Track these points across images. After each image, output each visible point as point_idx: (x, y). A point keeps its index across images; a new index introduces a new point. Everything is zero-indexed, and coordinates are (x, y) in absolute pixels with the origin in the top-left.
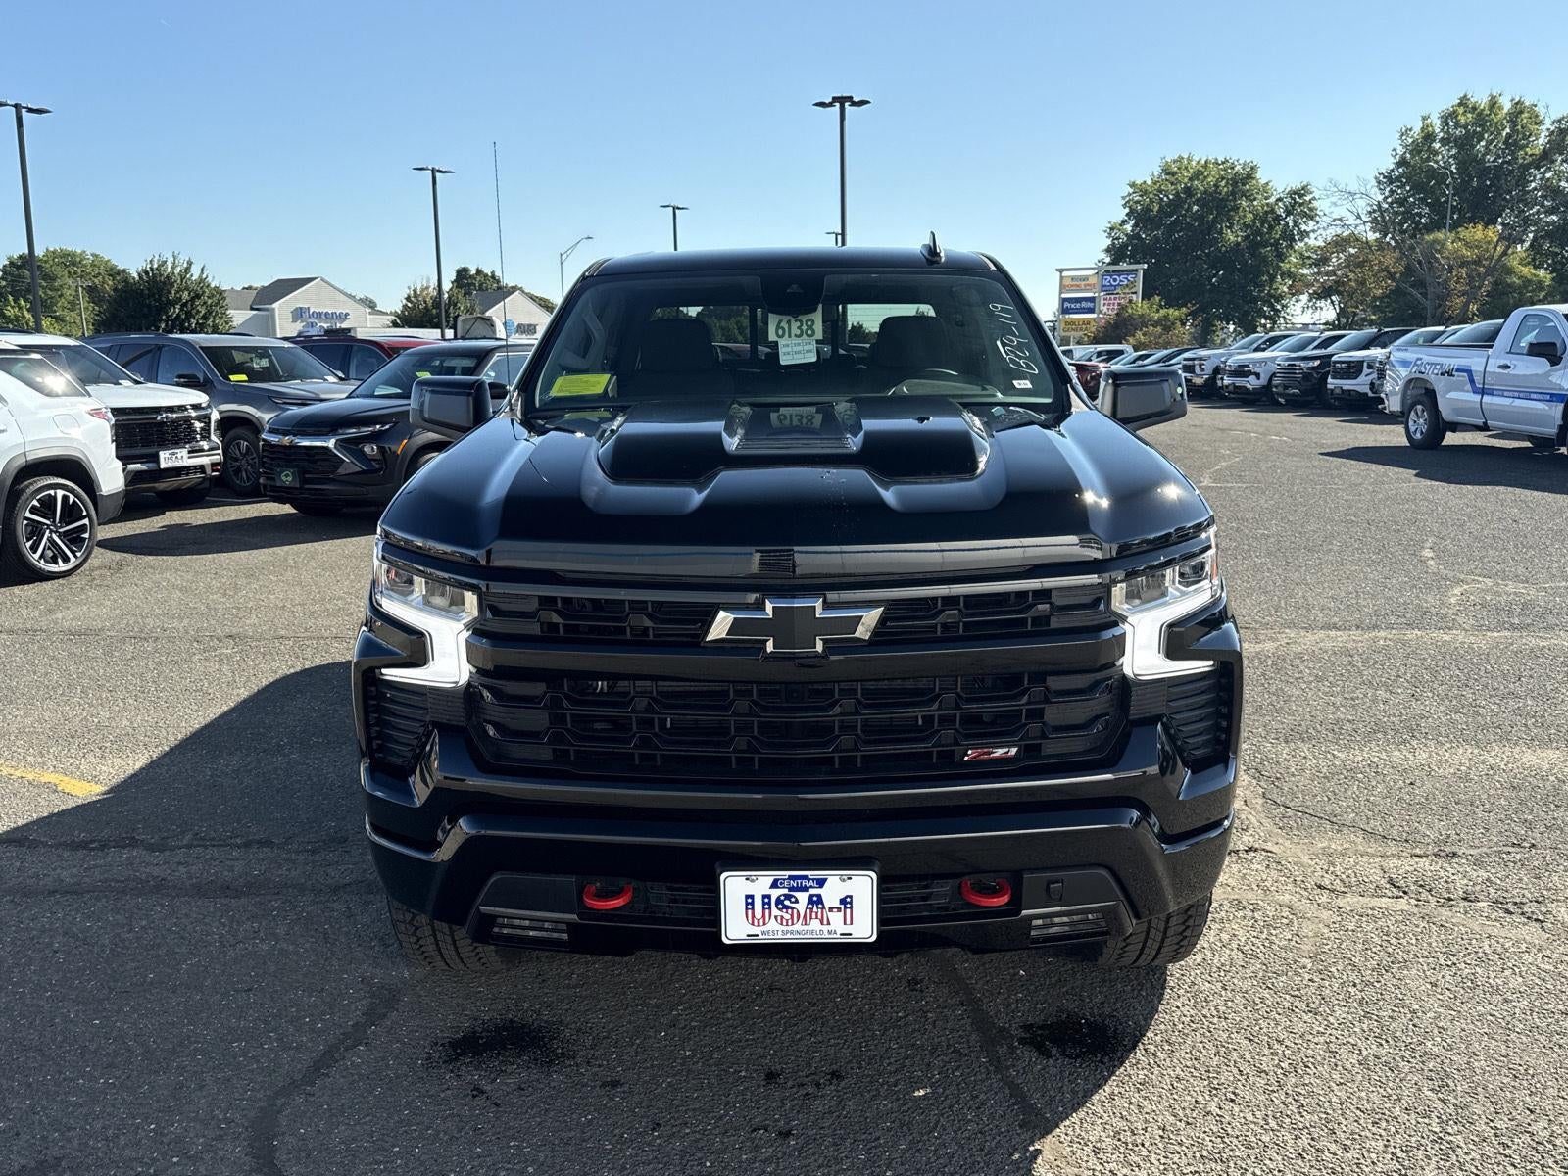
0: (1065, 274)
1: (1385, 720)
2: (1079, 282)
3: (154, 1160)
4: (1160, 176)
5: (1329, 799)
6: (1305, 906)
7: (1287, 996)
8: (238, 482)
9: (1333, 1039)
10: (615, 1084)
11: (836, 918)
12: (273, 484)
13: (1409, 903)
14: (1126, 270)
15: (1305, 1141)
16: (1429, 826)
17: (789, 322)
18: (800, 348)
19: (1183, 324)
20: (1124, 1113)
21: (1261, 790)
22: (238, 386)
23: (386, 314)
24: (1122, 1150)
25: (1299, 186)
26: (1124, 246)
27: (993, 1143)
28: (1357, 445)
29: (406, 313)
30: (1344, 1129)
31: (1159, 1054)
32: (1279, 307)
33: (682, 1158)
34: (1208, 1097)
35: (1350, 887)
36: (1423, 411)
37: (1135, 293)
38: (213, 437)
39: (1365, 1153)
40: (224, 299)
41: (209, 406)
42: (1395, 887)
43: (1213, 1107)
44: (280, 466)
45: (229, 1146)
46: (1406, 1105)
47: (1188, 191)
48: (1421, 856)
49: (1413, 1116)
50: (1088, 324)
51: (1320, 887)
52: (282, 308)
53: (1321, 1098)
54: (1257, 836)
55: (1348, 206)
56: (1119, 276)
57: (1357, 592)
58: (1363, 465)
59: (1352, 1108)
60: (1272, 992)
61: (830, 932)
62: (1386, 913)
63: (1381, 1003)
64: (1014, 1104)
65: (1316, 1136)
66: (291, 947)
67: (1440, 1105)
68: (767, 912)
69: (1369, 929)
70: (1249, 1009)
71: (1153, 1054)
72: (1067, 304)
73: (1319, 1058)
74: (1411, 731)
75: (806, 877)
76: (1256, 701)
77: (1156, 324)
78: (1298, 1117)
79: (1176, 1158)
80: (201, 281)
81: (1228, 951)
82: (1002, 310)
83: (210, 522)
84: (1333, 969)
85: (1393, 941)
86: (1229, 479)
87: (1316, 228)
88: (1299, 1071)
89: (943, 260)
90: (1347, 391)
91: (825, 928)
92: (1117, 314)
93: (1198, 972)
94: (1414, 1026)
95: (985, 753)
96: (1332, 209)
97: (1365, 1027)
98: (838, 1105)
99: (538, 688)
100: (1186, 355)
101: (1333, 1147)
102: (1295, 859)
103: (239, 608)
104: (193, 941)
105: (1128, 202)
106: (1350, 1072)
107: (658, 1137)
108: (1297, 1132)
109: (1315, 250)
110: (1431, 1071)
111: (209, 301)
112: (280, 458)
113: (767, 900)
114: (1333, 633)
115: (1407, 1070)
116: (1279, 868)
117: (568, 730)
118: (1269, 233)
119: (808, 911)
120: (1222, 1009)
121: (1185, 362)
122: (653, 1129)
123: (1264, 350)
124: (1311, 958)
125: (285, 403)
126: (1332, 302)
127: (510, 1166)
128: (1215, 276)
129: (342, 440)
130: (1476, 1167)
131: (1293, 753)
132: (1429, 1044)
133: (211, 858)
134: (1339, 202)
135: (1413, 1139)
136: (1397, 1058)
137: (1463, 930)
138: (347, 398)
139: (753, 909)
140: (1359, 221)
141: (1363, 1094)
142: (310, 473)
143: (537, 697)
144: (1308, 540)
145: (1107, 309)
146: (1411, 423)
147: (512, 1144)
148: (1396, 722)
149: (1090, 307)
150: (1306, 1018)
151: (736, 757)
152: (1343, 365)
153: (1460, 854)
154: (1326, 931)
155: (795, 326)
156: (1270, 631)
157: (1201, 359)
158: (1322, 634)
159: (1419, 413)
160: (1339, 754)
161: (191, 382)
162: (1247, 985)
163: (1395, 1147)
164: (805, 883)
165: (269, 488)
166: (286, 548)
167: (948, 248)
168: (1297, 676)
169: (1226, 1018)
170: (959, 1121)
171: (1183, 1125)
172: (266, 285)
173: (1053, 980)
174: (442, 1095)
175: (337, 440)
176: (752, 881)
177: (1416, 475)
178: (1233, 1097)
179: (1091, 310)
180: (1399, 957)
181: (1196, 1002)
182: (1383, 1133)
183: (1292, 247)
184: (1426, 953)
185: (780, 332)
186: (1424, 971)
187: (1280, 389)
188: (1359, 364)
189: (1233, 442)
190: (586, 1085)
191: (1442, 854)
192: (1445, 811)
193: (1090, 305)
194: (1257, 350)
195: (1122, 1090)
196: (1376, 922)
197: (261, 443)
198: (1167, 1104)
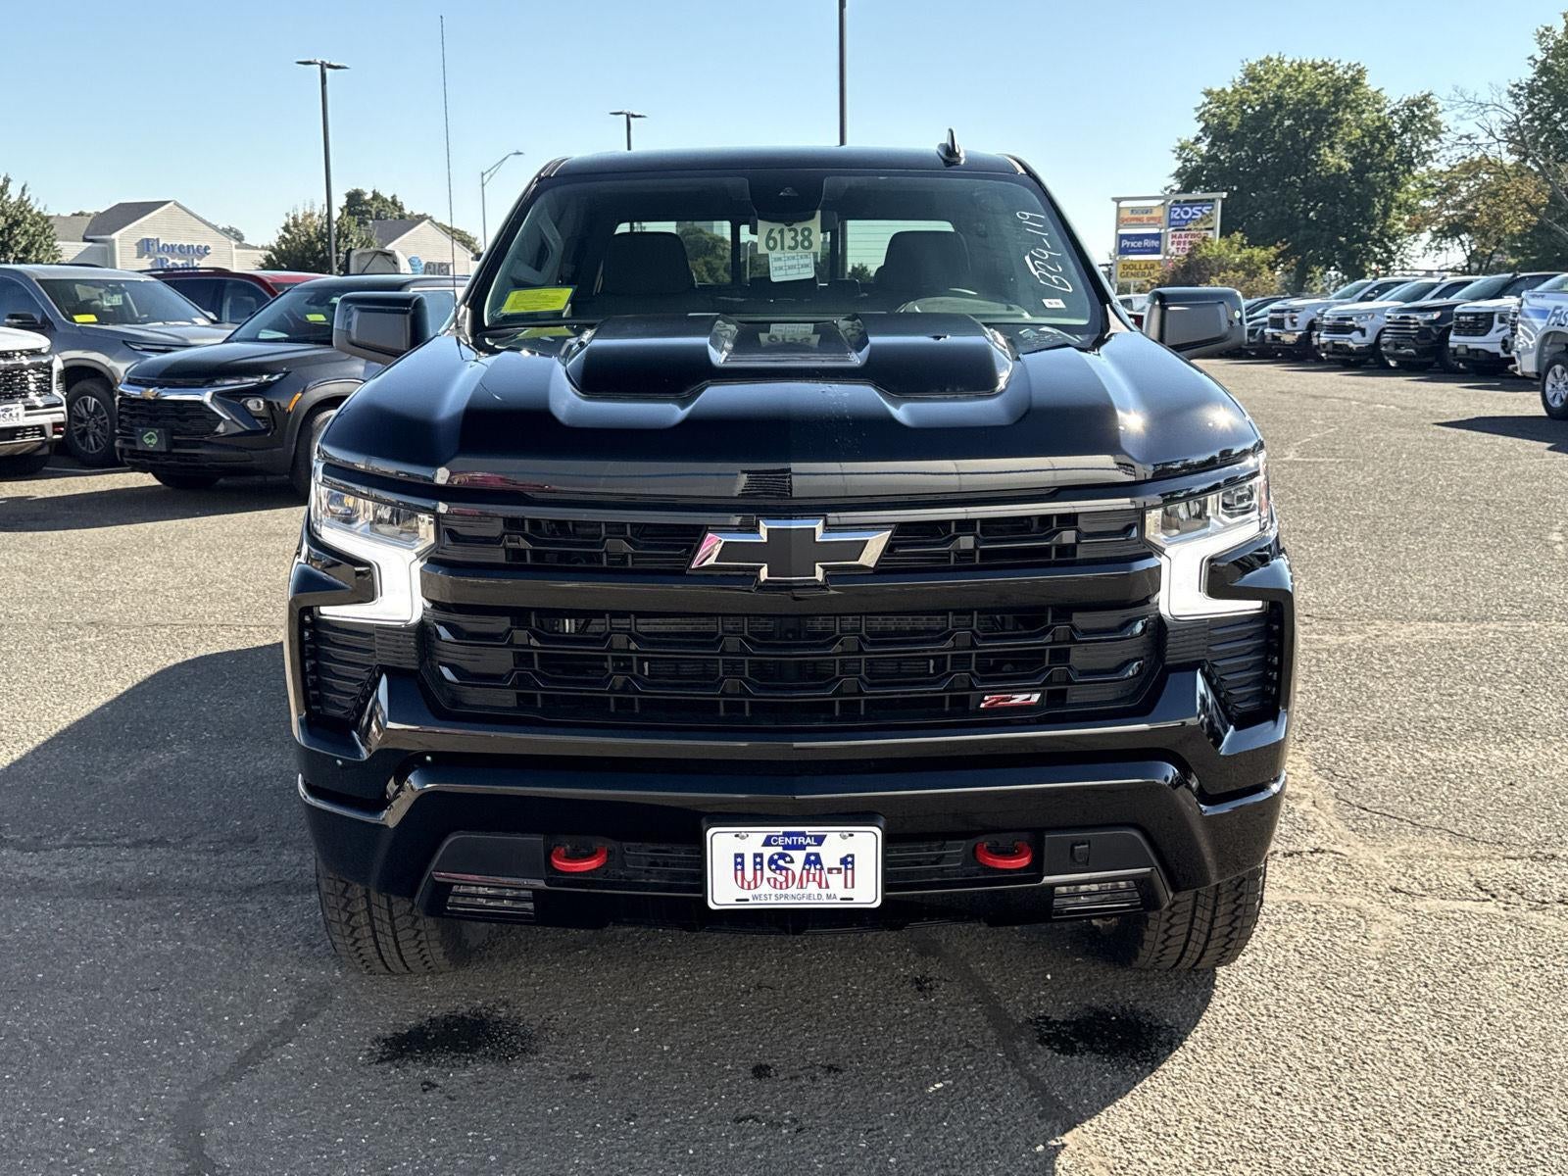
0: (1123, 204)
1: (1486, 717)
2: (1140, 215)
3: (67, 1151)
4: (1243, 82)
5: (1413, 800)
6: (1376, 908)
7: (1349, 997)
8: (84, 449)
9: (1396, 1037)
10: (584, 1077)
11: (836, 881)
12: (131, 447)
13: (1497, 906)
14: (1201, 201)
15: (1357, 1131)
16: (1527, 828)
17: (781, 232)
18: (795, 262)
19: (1272, 269)
20: (1156, 1106)
21: (1334, 791)
22: (84, 330)
23: (256, 248)
24: (1152, 1140)
25: (1419, 95)
26: (1198, 170)
27: (1009, 1134)
28: (1482, 415)
29: (284, 247)
30: (1401, 1120)
31: (1199, 1050)
32: (1394, 248)
33: (662, 1147)
34: (1251, 1091)
35: (1431, 890)
36: (1563, 372)
37: (1212, 229)
38: (55, 391)
39: (1422, 1143)
40: (52, 227)
41: (49, 352)
42: (1482, 890)
43: (1256, 1100)
44: (142, 426)
45: (151, 1138)
46: (1472, 1099)
47: (1279, 102)
48: (1515, 859)
49: (1479, 1109)
50: (1153, 267)
51: (1395, 890)
52: (124, 240)
53: (1377, 1092)
54: (1325, 838)
55: (1477, 120)
56: (1192, 207)
57: (1466, 580)
58: (1486, 438)
59: (1412, 1101)
60: (1331, 992)
61: (828, 897)
62: (1467, 916)
63: (1453, 1003)
64: (1033, 1096)
65: (1369, 1127)
66: (200, 948)
67: (1509, 1098)
68: (759, 873)
69: (1447, 931)
70: (1304, 1008)
71: (1192, 1050)
72: (1125, 243)
73: (1379, 1055)
74: (1517, 730)
75: (802, 834)
76: (1334, 697)
77: (1237, 268)
78: (1351, 1110)
79: (1212, 1148)
80: (22, 203)
81: (1283, 953)
82: (1032, 219)
83: (52, 495)
84: (1403, 971)
85: (1474, 943)
86: (1320, 452)
87: (1437, 148)
88: (1356, 1067)
89: (962, 162)
90: (1473, 350)
91: (824, 892)
92: (1188, 255)
93: (1247, 972)
94: (1489, 1024)
95: (1003, 700)
96: (1459, 123)
97: (1433, 1026)
98: (835, 1097)
99: (502, 624)
100: (1274, 306)
101: (1387, 1138)
102: (1368, 862)
103: (99, 592)
104: (85, 942)
105: (1203, 114)
106: (1412, 1068)
107: (635, 1126)
108: (1349, 1124)
109: (1439, 175)
110: (1503, 1066)
111: (32, 230)
112: (143, 415)
113: (758, 860)
114: (1433, 625)
115: (1476, 1066)
116: (1349, 870)
117: (535, 673)
118: (1380, 154)
119: (805, 872)
120: (1272, 1008)
121: (1272, 315)
122: (628, 1120)
123: (1371, 299)
124: (1378, 959)
125: (144, 350)
126: (1461, 242)
127: (469, 1155)
128: (1312, 209)
129: (220, 394)
130: (1543, 1155)
131: (1374, 752)
132: (1504, 1041)
133: (96, 859)
134: (1466, 116)
135: (1475, 1130)
136: (1466, 1054)
137: (1556, 933)
138: (224, 342)
139: (743, 869)
140: (1491, 140)
141: (1426, 1089)
142: (179, 434)
143: (501, 634)
144: (1411, 522)
145: (1175, 249)
146: (1549, 388)
147: (470, 1134)
148: (1500, 720)
149: (1153, 244)
150: (1367, 1017)
151: (725, 702)
152: (1469, 318)
153: (1561, 856)
154: (1398, 933)
155: (788, 235)
156: (1357, 622)
157: (1292, 311)
158: (1420, 625)
159: (1559, 375)
160: (1429, 754)
161: (28, 324)
162: (1303, 985)
163: (1455, 1137)
164: (801, 840)
165: (127, 453)
166: (150, 525)
167: (969, 149)
168: (1384, 670)
169: (1276, 1017)
170: (972, 1112)
171: (1222, 1117)
172: (101, 211)
173: (1081, 979)
174: (388, 1089)
175: (214, 393)
176: (743, 838)
177: (1550, 449)
178: (1280, 1091)
179: (1156, 251)
180: (1479, 959)
181: (1243, 1001)
182: (1444, 1125)
183: (1410, 173)
184: (1510, 955)
185: (771, 244)
186: (1506, 973)
187: (1391, 349)
188: (1490, 316)
189: (1328, 410)
190: (552, 1078)
191: (1539, 856)
192: (1547, 812)
193: (1155, 243)
194: (1363, 299)
195: (1156, 1085)
196: (1456, 925)
197: (118, 397)
198: (1205, 1098)
